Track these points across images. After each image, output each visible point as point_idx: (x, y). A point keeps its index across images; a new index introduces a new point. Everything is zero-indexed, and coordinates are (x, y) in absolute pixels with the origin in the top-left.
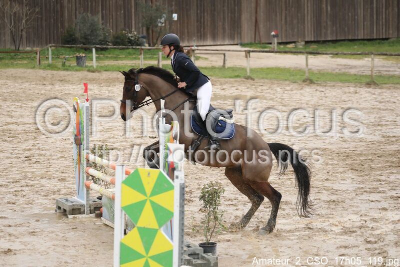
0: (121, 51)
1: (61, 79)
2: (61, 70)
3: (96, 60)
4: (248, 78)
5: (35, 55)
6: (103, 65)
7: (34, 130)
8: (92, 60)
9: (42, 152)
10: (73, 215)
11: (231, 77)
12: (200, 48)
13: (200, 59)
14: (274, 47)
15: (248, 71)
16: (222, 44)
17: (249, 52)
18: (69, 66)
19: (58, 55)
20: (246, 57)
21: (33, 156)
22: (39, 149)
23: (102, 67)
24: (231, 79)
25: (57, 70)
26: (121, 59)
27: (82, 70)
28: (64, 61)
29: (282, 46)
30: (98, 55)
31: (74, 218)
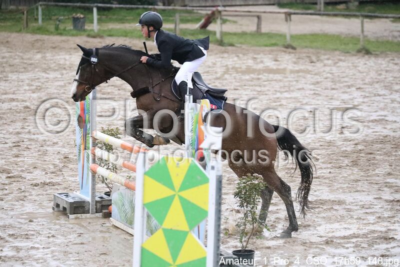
0: (129, 11)
1: (54, 46)
2: (54, 35)
3: (98, 23)
4: (288, 47)
5: (21, 15)
6: (106, 28)
7: (22, 109)
8: (92, 22)
9: (33, 137)
10: (76, 215)
11: (266, 46)
12: (227, 9)
13: (228, 23)
14: (320, 8)
15: (288, 37)
16: (255, 3)
17: (290, 14)
18: (64, 30)
19: (49, 16)
20: (286, 20)
21: (23, 141)
22: (29, 132)
23: (104, 31)
24: (267, 48)
25: (49, 35)
26: (128, 21)
27: (81, 35)
28: (58, 23)
29: (330, 8)
30: (99, 17)
31: (76, 218)
